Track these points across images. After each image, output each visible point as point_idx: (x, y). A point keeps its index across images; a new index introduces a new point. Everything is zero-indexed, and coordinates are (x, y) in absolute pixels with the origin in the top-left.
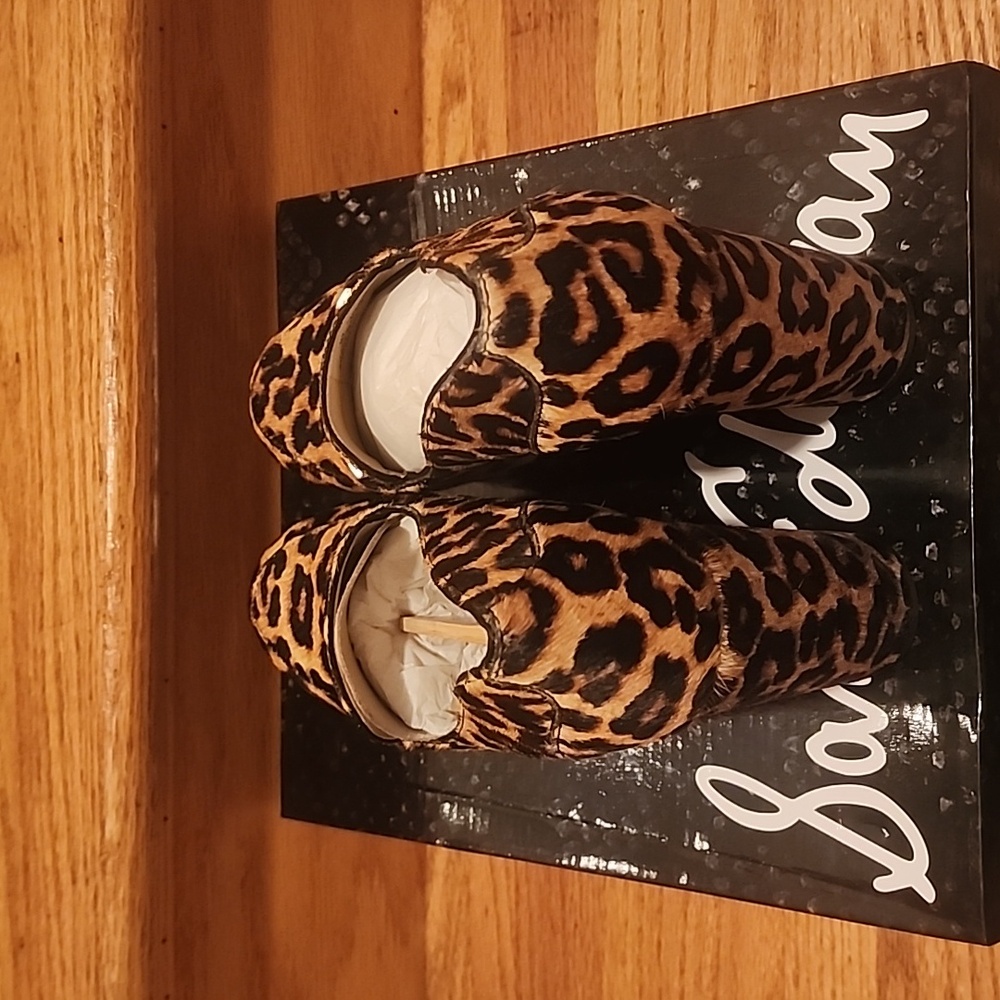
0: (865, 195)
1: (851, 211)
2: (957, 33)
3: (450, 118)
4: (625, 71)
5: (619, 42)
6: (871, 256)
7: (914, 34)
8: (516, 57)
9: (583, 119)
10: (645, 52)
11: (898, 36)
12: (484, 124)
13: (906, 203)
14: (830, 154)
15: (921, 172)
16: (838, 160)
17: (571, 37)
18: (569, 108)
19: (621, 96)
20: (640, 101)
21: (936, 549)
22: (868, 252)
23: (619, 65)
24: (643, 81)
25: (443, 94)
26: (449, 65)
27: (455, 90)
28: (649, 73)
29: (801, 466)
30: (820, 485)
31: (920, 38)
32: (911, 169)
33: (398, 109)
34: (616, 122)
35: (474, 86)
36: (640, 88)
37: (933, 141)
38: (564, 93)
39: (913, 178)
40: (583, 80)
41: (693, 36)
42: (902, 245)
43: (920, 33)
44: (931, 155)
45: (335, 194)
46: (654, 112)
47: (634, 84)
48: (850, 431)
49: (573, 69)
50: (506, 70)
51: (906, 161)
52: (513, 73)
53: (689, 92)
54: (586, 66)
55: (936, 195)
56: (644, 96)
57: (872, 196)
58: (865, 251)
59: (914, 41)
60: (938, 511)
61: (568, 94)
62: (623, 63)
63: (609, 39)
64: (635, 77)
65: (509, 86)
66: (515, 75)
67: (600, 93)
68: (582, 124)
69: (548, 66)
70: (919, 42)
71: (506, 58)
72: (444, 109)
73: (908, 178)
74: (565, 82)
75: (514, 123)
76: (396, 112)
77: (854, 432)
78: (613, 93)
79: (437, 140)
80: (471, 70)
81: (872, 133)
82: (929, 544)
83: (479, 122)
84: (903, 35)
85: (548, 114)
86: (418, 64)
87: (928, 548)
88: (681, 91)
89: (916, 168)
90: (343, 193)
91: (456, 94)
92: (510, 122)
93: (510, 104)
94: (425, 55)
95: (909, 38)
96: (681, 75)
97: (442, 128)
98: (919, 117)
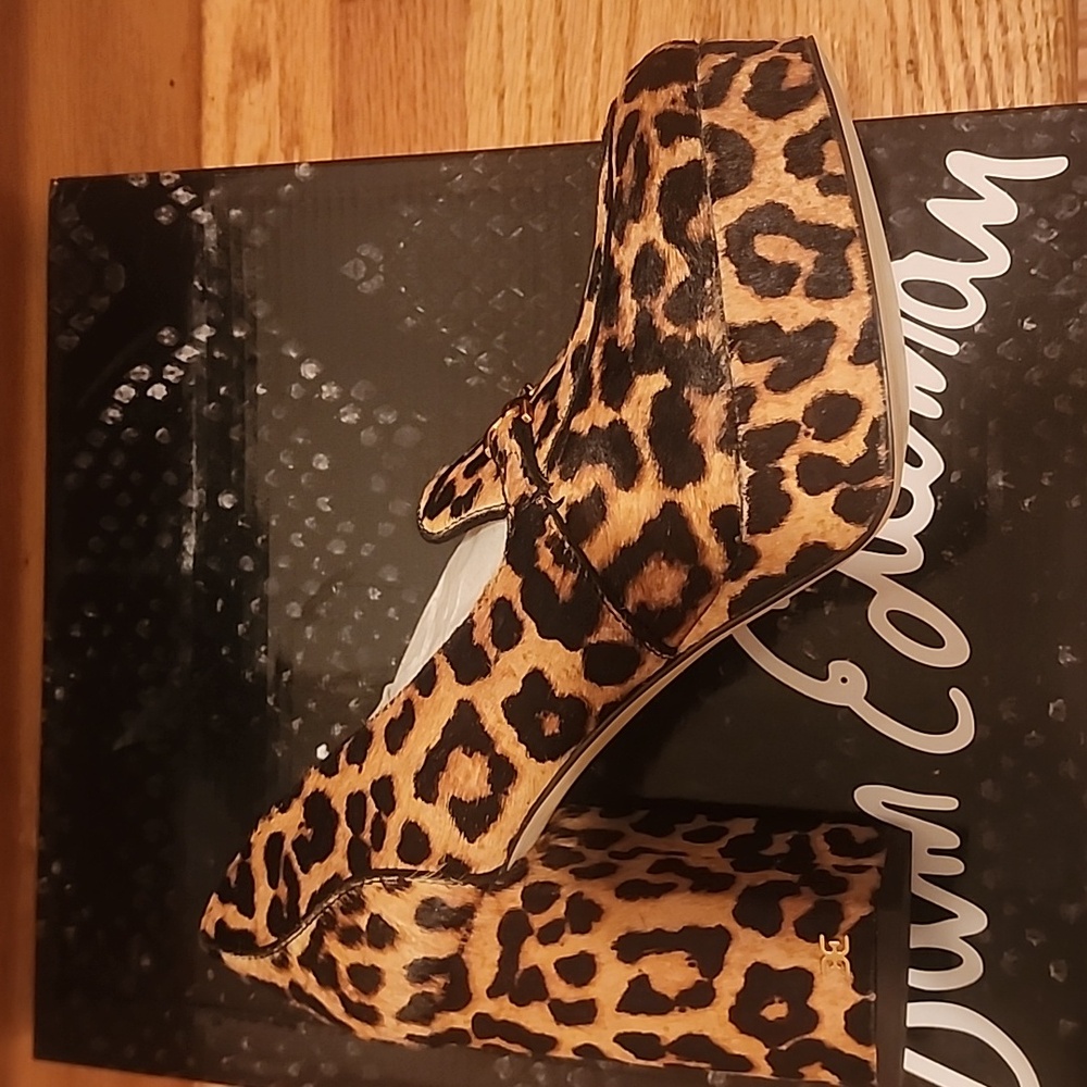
0: (976, 255)
1: (956, 274)
2: (958, 66)
3: (245, 100)
4: (508, 66)
5: (500, 29)
6: (979, 334)
7: (903, 62)
8: (348, 31)
9: (446, 121)
10: (538, 47)
11: (882, 62)
12: (297, 112)
13: (1033, 272)
14: (929, 199)
15: (1055, 234)
16: (937, 207)
17: (430, 13)
18: (426, 105)
19: (502, 97)
20: (530, 107)
21: (1064, 708)
22: (977, 329)
23: (500, 56)
24: (535, 81)
25: (233, 67)
26: (244, 29)
27: (252, 63)
28: (543, 72)
29: (875, 593)
30: (898, 619)
31: (910, 67)
32: (1041, 229)
33: (175, 80)
34: (495, 130)
35: (283, 60)
36: (529, 90)
37: (1074, 197)
38: (419, 85)
39: (1044, 240)
40: (447, 70)
41: (606, 32)
42: (1025, 323)
43: (911, 62)
44: (1070, 214)
45: (154, 178)
46: (549, 123)
47: (521, 85)
48: (944, 552)
49: (433, 56)
50: (333, 46)
51: (1035, 217)
52: (343, 51)
53: (599, 101)
54: (450, 55)
55: (1075, 264)
56: (535, 101)
57: (986, 258)
58: (973, 326)
59: (903, 71)
60: (1069, 660)
61: (425, 86)
62: (505, 55)
63: (485, 22)
64: (522, 73)
65: (337, 67)
66: (346, 55)
67: (472, 90)
68: (446, 128)
69: (396, 47)
70: (908, 72)
71: (332, 30)
72: (234, 88)
73: (1036, 240)
74: (420, 68)
75: (344, 116)
76: (172, 83)
77: (950, 554)
78: (491, 91)
79: (223, 128)
80: (278, 39)
81: (988, 178)
82: (1054, 701)
83: (290, 109)
84: (888, 61)
85: (395, 111)
86: (198, 23)
87: (1052, 706)
88: (588, 99)
89: (1049, 228)
90: (168, 177)
91: (254, 69)
92: (338, 116)
93: (337, 91)
94: (206, 13)
95: (897, 65)
96: (588, 79)
97: (232, 112)
98: (1056, 165)
